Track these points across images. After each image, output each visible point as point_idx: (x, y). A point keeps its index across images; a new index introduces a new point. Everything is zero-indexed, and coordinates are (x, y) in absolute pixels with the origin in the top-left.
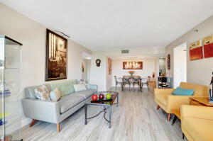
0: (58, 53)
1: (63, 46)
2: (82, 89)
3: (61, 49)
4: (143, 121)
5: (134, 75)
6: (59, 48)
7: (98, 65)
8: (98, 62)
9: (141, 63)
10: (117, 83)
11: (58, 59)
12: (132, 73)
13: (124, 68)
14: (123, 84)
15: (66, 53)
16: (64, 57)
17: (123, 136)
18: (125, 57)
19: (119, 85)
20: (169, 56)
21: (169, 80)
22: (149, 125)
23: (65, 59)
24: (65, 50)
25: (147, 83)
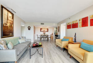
0: (9, 21)
1: (11, 17)
2: (23, 42)
3: (10, 19)
4: (54, 52)
5: (45, 34)
6: (9, 18)
7: (29, 29)
8: (29, 28)
9: (48, 29)
10: (38, 38)
11: (8, 25)
12: (44, 33)
13: (41, 31)
14: (41, 38)
15: (13, 22)
16: (12, 24)
17: (49, 59)
18: (42, 26)
19: (39, 39)
20: (59, 27)
21: (59, 36)
22: (57, 53)
23: (12, 25)
24: (12, 20)
25: (50, 37)
